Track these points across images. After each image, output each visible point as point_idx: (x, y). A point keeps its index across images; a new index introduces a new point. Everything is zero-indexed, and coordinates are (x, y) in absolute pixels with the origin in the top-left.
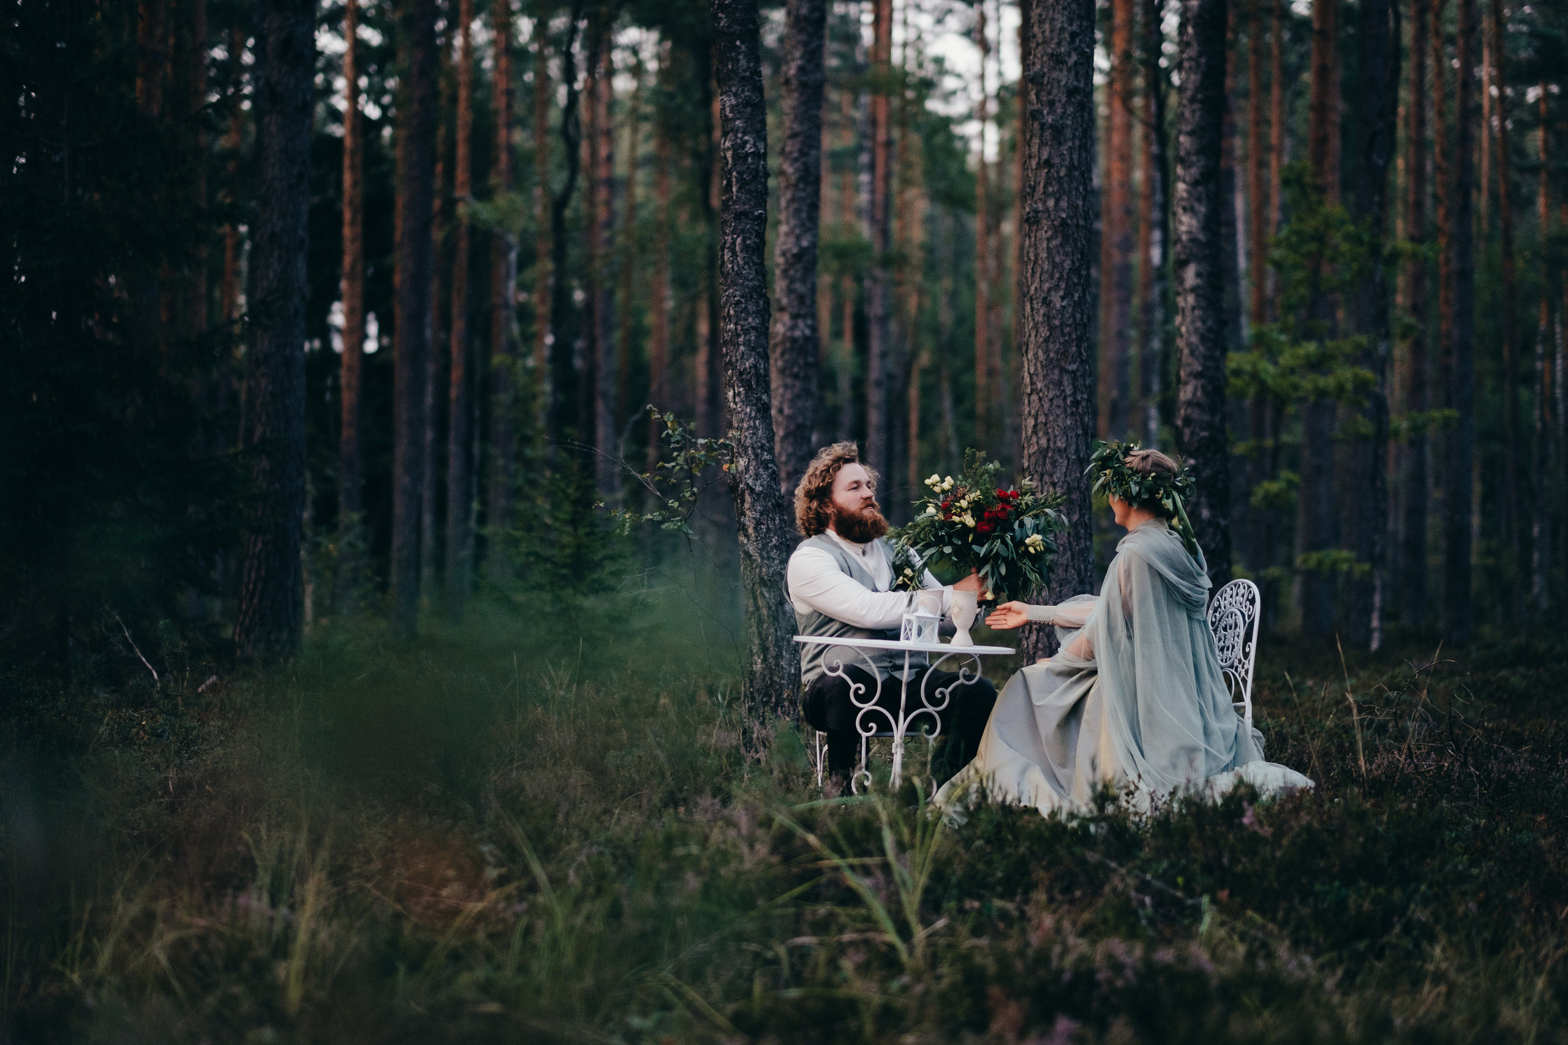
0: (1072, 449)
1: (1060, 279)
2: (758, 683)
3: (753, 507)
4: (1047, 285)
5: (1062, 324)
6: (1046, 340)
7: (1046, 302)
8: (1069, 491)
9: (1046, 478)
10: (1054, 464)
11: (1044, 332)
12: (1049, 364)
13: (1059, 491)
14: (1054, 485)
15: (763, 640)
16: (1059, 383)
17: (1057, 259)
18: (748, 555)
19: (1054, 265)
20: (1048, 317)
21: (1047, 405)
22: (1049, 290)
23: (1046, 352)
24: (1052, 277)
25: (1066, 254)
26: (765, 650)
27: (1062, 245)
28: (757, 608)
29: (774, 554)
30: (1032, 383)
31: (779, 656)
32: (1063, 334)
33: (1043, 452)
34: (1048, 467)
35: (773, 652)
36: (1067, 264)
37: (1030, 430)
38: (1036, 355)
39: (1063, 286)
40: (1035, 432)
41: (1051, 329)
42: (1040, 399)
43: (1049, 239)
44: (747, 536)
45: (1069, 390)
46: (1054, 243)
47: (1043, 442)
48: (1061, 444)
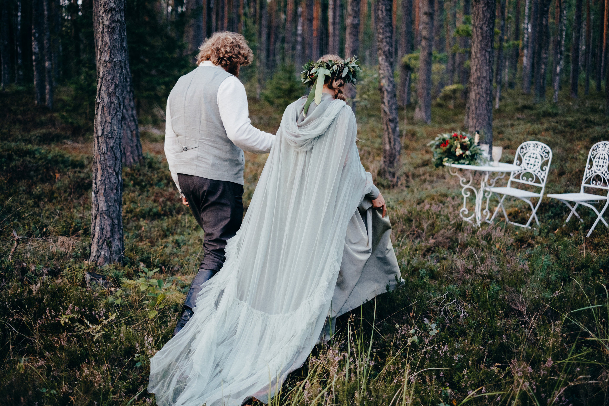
0: (488, 77)
1: (486, 21)
2: (388, 153)
3: (387, 96)
4: (481, 23)
5: (487, 36)
6: (481, 41)
7: (481, 28)
8: (487, 90)
9: (480, 86)
10: (482, 82)
11: (480, 38)
12: (482, 49)
13: (484, 90)
14: (482, 88)
15: (389, 139)
16: (485, 55)
17: (486, 14)
18: (385, 112)
19: (484, 16)
20: (482, 33)
21: (480, 62)
22: (483, 24)
23: (481, 45)
24: (483, 19)
25: (488, 12)
26: (390, 142)
27: (487, 9)
28: (388, 129)
30: (476, 55)
31: (395, 145)
32: (486, 39)
33: (479, 78)
34: (480, 83)
35: (393, 143)
36: (489, 16)
37: (474, 70)
38: (477, 46)
39: (487, 23)
40: (476, 70)
41: (483, 37)
42: (478, 60)
43: (483, 7)
44: (385, 105)
45: (488, 57)
46: (485, 8)
47: (479, 74)
48: (485, 75)
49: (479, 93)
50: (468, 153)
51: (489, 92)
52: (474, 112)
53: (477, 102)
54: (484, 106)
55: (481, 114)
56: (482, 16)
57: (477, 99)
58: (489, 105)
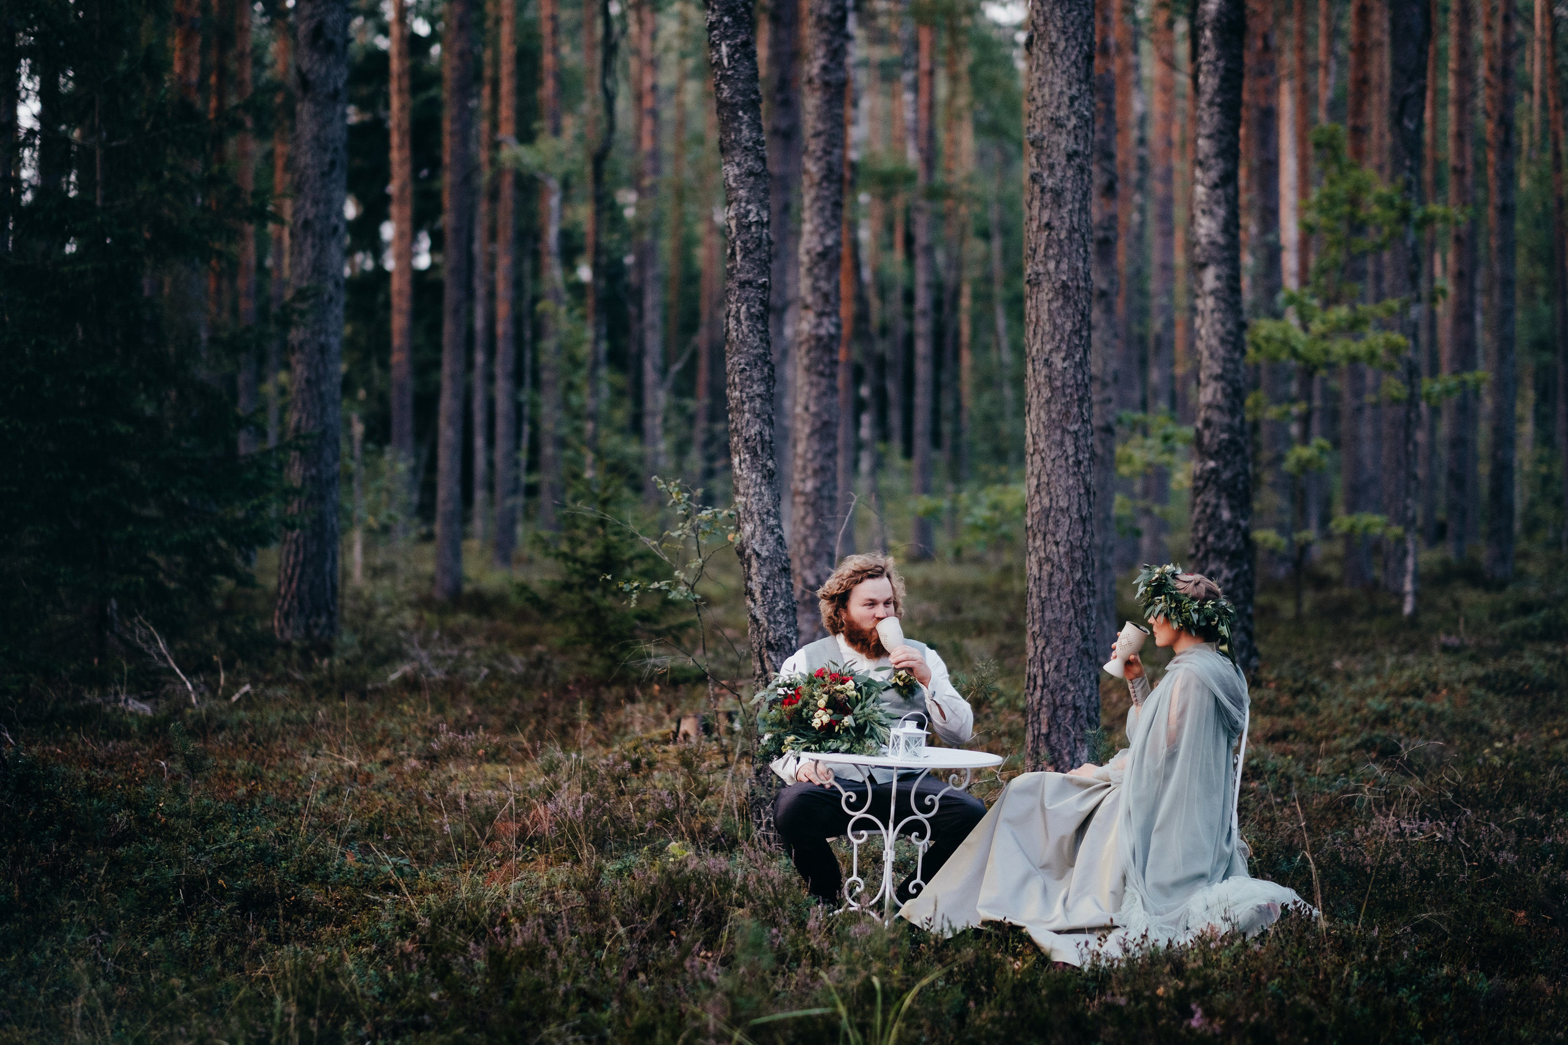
0: (1075, 508)
1: (1062, 340)
3: (759, 572)
4: (1048, 347)
5: (1064, 385)
6: (1048, 402)
7: (1048, 363)
8: (1072, 548)
9: (1049, 537)
10: (1056, 523)
11: (1046, 393)
12: (1051, 425)
13: (1062, 549)
14: (1057, 544)
16: (1062, 443)
17: (1059, 321)
19: (1055, 327)
20: (1049, 378)
21: (1049, 466)
22: (1051, 351)
23: (1049, 412)
24: (1053, 338)
25: (1067, 316)
27: (1063, 307)
29: (781, 618)
30: (1035, 443)
32: (1064, 395)
33: (1046, 512)
34: (1051, 526)
36: (1068, 326)
37: (1033, 490)
38: (1038, 415)
39: (1064, 347)
40: (1038, 491)
41: (1053, 390)
42: (1043, 459)
43: (1049, 301)
44: (754, 600)
45: (1071, 451)
46: (1055, 305)
47: (1046, 502)
48: (1063, 504)
49: (1048, 559)
50: (848, 720)
51: (1078, 554)
52: (1038, 615)
53: (1045, 587)
54: (1066, 598)
55: (1057, 621)
56: (1047, 328)
57: (1045, 574)
58: (1081, 595)
